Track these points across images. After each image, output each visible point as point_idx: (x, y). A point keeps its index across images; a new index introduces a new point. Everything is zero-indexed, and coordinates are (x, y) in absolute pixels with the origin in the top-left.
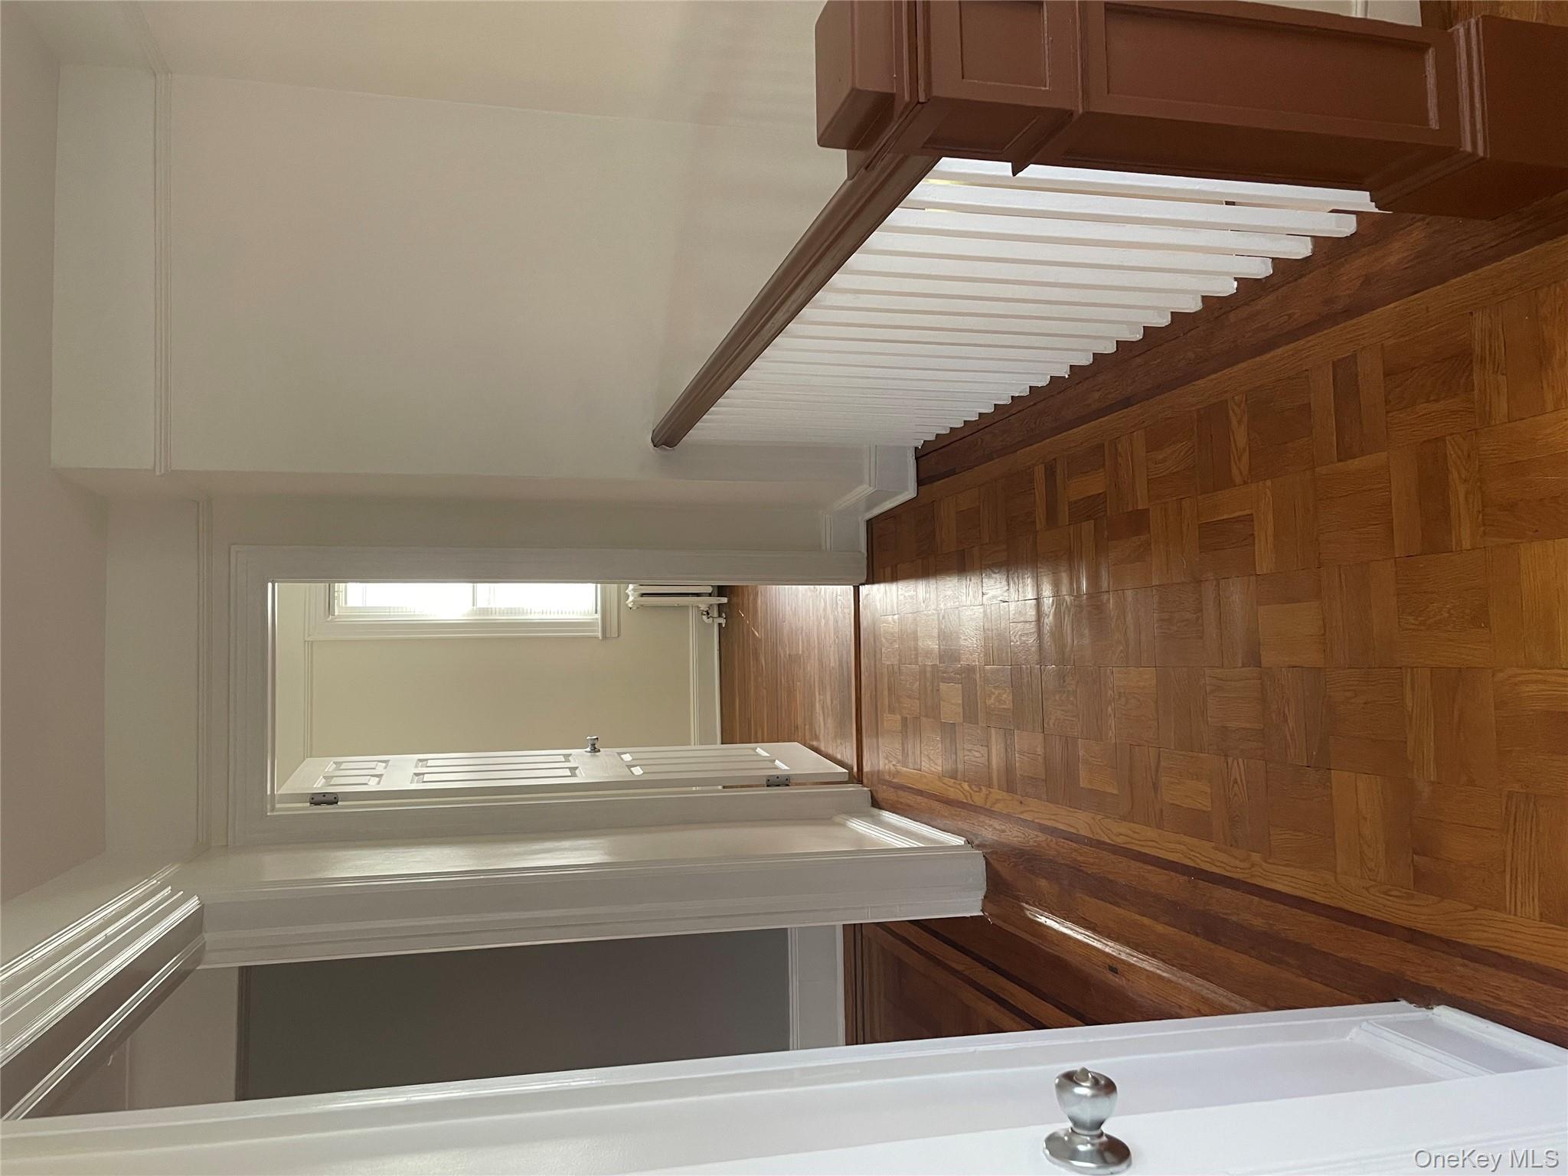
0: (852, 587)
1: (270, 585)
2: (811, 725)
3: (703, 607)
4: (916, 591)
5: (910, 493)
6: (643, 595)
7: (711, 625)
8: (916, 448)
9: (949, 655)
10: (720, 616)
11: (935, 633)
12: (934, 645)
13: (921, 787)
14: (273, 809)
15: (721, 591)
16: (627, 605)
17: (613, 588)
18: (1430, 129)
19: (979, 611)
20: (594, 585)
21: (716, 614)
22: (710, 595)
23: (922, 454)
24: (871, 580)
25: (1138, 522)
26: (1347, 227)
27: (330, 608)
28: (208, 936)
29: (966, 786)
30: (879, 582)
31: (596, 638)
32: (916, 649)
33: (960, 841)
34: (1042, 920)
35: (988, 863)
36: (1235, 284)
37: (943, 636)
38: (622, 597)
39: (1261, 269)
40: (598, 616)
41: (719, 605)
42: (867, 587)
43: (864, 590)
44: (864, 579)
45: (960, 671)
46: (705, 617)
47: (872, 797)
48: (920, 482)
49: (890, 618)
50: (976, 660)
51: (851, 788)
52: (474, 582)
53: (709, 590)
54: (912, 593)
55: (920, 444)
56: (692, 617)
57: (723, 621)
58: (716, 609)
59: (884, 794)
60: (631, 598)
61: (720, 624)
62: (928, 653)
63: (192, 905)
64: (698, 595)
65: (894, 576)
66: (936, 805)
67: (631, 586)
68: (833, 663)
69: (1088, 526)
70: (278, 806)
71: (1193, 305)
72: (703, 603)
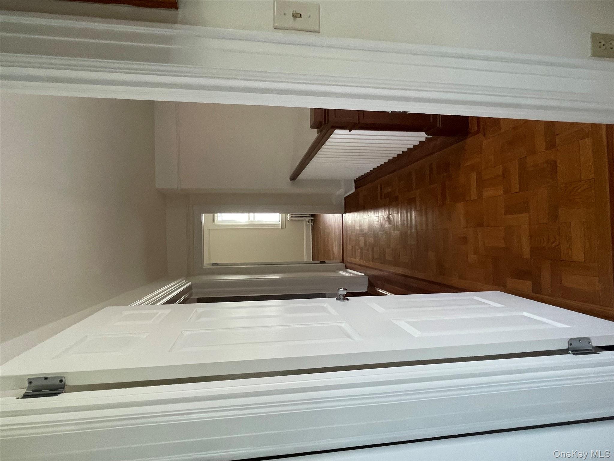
0: (341, 214)
1: (202, 214)
2: (333, 249)
3: (307, 220)
4: (355, 215)
5: (353, 191)
6: (291, 217)
7: (310, 225)
8: (355, 180)
9: (361, 230)
10: (312, 222)
11: (359, 225)
12: (358, 228)
13: (356, 263)
14: (204, 266)
15: (312, 216)
16: (287, 220)
17: (284, 215)
18: (430, 122)
19: (367, 220)
20: (279, 214)
21: (311, 222)
22: (309, 217)
23: (356, 181)
24: (345, 212)
25: (397, 199)
26: (423, 140)
27: (214, 221)
28: (193, 291)
29: (365, 261)
30: (347, 213)
31: (280, 228)
32: (355, 229)
33: (363, 274)
34: (379, 291)
35: (369, 279)
36: (413, 146)
37: (361, 226)
38: (286, 217)
39: (417, 143)
40: (280, 223)
41: (312, 220)
42: (345, 214)
43: (344, 215)
44: (344, 212)
45: (364, 234)
46: (308, 223)
47: (346, 266)
48: (356, 188)
49: (349, 222)
50: (367, 231)
51: (341, 264)
52: (249, 213)
53: (309, 215)
54: (354, 216)
55: (355, 179)
56: (304, 222)
57: (312, 224)
58: (311, 221)
59: (348, 265)
60: (288, 218)
61: (312, 225)
62: (357, 230)
63: (189, 284)
64: (306, 217)
65: (350, 212)
66: (359, 267)
67: (288, 214)
68: (337, 233)
69: (388, 199)
70: (205, 266)
71: (406, 150)
72: (307, 219)
